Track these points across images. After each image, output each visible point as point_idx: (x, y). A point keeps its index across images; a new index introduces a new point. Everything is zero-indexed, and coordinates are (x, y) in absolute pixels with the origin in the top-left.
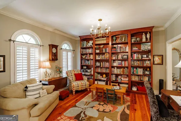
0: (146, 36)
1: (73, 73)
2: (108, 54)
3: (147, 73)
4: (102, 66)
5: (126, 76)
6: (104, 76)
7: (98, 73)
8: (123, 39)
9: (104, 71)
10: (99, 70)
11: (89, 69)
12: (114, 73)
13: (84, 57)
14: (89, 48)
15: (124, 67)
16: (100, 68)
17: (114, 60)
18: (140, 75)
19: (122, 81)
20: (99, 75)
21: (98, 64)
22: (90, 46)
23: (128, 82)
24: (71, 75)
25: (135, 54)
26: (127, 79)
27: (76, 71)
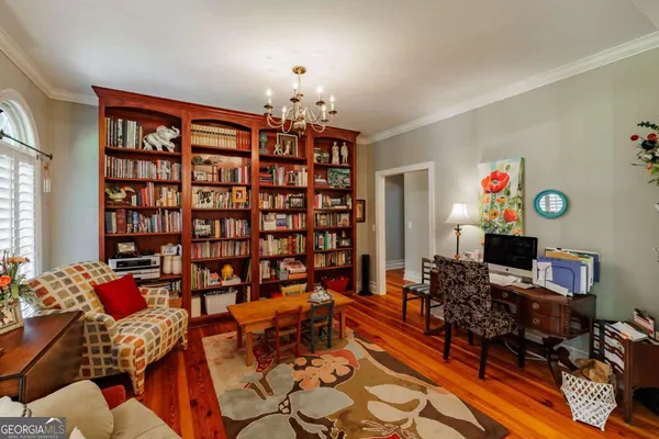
0: (340, 151)
1: (83, 286)
2: (244, 189)
3: (345, 243)
4: (217, 235)
5: (293, 260)
6: (228, 270)
7: (202, 264)
8: (288, 147)
9: (227, 252)
10: (205, 252)
11: (152, 253)
12: (265, 254)
13: (119, 196)
14: (153, 156)
15: (293, 233)
16: (208, 243)
17: (265, 212)
18: (331, 252)
19: (291, 277)
20: (207, 272)
21: (201, 228)
22: (160, 149)
23: (304, 275)
24: (73, 297)
25: (320, 196)
26: (303, 268)
27: (95, 273)
